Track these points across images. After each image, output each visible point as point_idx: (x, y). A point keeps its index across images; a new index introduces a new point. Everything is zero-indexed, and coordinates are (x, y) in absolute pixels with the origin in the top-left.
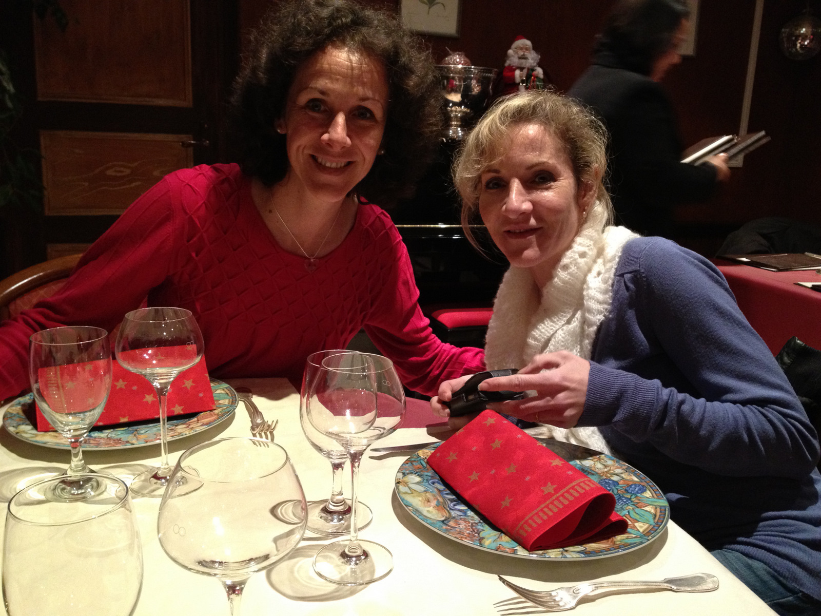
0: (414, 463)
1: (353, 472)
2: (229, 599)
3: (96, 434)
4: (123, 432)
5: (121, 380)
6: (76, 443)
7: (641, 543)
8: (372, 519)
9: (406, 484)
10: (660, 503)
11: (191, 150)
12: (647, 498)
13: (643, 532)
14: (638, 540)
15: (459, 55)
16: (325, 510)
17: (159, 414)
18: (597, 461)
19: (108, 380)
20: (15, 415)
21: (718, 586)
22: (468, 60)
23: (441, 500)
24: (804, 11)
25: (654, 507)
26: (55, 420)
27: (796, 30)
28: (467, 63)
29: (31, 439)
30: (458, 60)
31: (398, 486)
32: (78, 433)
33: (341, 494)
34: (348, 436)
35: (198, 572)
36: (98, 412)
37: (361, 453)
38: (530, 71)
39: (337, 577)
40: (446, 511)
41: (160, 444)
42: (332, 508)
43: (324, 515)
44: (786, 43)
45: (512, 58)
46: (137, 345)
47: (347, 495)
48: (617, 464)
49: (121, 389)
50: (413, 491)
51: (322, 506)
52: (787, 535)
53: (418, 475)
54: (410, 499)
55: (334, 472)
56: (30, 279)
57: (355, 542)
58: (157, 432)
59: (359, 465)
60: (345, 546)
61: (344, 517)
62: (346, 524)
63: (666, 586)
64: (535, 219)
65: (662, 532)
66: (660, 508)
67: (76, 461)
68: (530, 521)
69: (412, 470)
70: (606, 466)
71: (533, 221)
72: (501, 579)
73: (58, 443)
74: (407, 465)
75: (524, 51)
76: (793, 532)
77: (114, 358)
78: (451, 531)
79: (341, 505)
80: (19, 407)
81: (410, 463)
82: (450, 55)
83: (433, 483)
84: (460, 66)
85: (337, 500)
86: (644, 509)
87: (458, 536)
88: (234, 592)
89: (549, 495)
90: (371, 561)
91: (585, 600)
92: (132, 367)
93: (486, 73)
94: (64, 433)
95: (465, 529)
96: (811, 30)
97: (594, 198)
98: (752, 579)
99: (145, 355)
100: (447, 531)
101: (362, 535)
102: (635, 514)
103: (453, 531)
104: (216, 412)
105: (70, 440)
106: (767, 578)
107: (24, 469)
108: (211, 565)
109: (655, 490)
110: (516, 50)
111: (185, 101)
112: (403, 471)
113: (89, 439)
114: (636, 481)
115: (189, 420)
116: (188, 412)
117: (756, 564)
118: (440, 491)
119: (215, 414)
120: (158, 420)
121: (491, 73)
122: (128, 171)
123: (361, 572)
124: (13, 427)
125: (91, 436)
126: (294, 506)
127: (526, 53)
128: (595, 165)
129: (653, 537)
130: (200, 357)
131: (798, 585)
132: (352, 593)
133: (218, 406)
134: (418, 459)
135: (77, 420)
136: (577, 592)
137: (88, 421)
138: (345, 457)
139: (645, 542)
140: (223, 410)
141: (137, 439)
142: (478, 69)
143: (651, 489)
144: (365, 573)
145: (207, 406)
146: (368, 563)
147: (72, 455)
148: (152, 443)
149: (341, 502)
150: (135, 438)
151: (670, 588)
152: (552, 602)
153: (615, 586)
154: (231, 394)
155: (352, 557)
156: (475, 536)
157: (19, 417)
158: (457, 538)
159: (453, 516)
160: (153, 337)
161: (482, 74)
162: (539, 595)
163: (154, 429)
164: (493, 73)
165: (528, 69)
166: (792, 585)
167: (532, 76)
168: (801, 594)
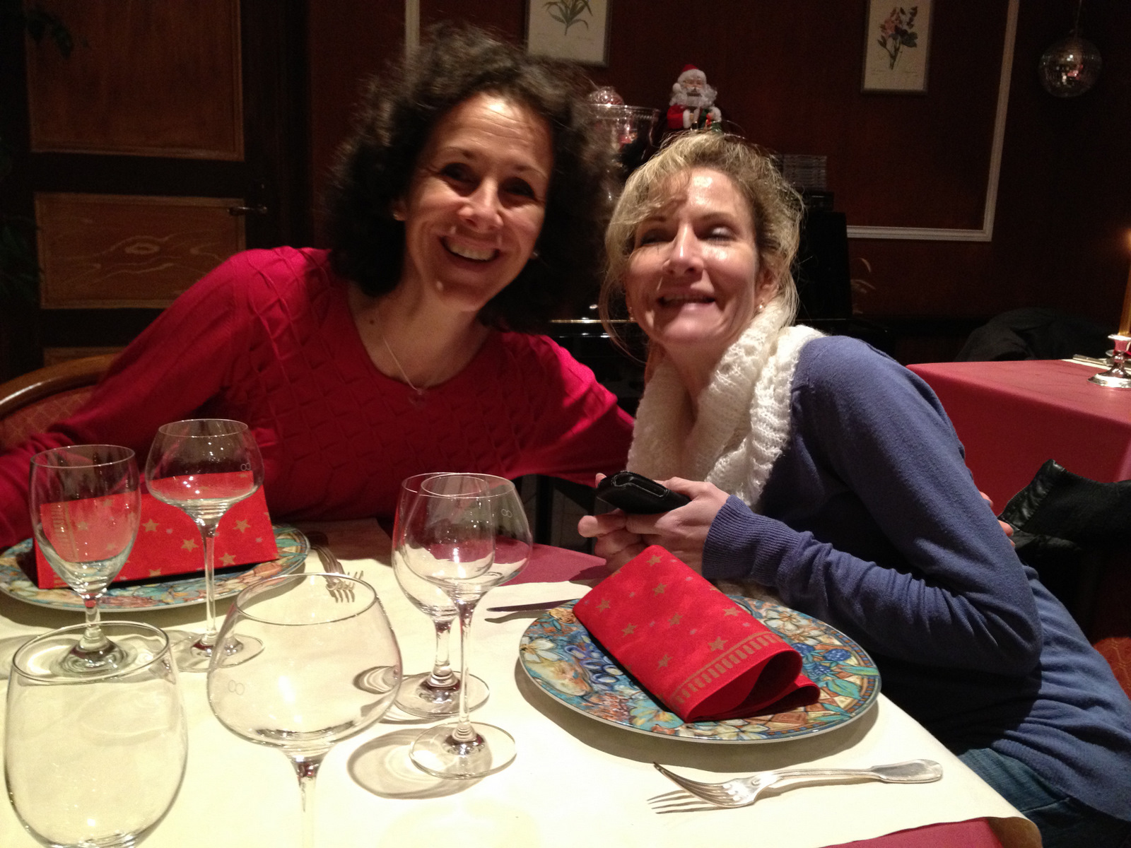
0: (545, 625)
1: (462, 632)
2: (300, 784)
3: (117, 592)
4: (153, 589)
5: (151, 521)
6: (91, 603)
7: (842, 721)
8: (488, 697)
9: (534, 651)
10: (867, 671)
11: (242, 220)
12: (852, 666)
13: (845, 708)
14: (837, 718)
15: (607, 90)
16: (426, 686)
17: (203, 566)
18: (787, 621)
19: (133, 521)
20: (7, 568)
21: (941, 775)
22: (619, 97)
23: (579, 670)
24: (1072, 31)
25: (860, 677)
26: (64, 569)
27: (1061, 57)
28: (619, 101)
29: (31, 598)
30: (606, 97)
31: (524, 654)
32: (94, 587)
33: (447, 663)
34: (456, 583)
35: (260, 742)
36: (120, 561)
37: (473, 605)
38: (704, 113)
39: (441, 767)
40: (587, 685)
41: (204, 604)
42: (434, 682)
43: (424, 692)
44: (1047, 75)
45: (680, 95)
46: (178, 469)
47: (455, 666)
48: (813, 625)
49: (150, 532)
50: (542, 660)
51: (421, 681)
53: (551, 640)
54: (538, 669)
55: (438, 635)
56: (23, 391)
57: (466, 723)
58: (201, 589)
59: (470, 622)
60: (453, 729)
61: (451, 694)
62: (454, 703)
63: (872, 775)
65: (870, 707)
66: (869, 679)
67: (93, 627)
68: (690, 685)
69: (543, 634)
70: (798, 627)
72: (659, 768)
73: (67, 603)
74: (535, 627)
75: (696, 84)
76: (1056, 717)
77: (144, 489)
78: (593, 708)
79: (449, 679)
80: (14, 558)
81: (539, 625)
82: (596, 90)
83: (570, 650)
84: (609, 105)
85: (442, 672)
86: (846, 679)
87: (601, 714)
88: (305, 774)
89: (718, 652)
90: (488, 749)
91: (766, 794)
92: (167, 498)
93: (644, 114)
94: (76, 587)
95: (611, 706)
96: (1081, 57)
98: (1004, 780)
99: (185, 483)
100: (587, 708)
101: (474, 716)
102: (835, 686)
103: (595, 709)
104: (280, 562)
105: (83, 597)
106: (1024, 779)
107: (19, 637)
108: (278, 735)
109: (862, 656)
110: (684, 83)
111: (235, 153)
112: (530, 635)
113: (108, 598)
114: (837, 646)
116: (240, 563)
117: (1009, 762)
118: (578, 660)
119: (278, 566)
120: (202, 574)
121: (651, 115)
122: (156, 249)
123: (474, 761)
124: (6, 582)
125: (110, 595)
126: (386, 673)
127: (697, 88)
129: (857, 714)
130: (257, 486)
131: (1064, 787)
132: (462, 788)
133: (282, 555)
134: (551, 620)
135: (92, 571)
136: (757, 783)
137: (107, 572)
138: (452, 612)
139: (846, 721)
140: (288, 560)
141: (174, 598)
142: (633, 110)
143: (857, 655)
144: (479, 762)
145: (268, 556)
146: (483, 750)
147: (87, 616)
148: (193, 602)
149: (448, 675)
150: (170, 596)
151: (878, 778)
152: (723, 796)
153: (806, 775)
154: (300, 539)
155: (462, 743)
156: (624, 715)
157: (14, 571)
158: (600, 717)
159: (596, 690)
160: (196, 459)
161: (638, 116)
162: (707, 787)
163: (197, 585)
164: (654, 115)
165: (701, 110)
166: (1057, 787)
167: (707, 118)
168: (1067, 799)
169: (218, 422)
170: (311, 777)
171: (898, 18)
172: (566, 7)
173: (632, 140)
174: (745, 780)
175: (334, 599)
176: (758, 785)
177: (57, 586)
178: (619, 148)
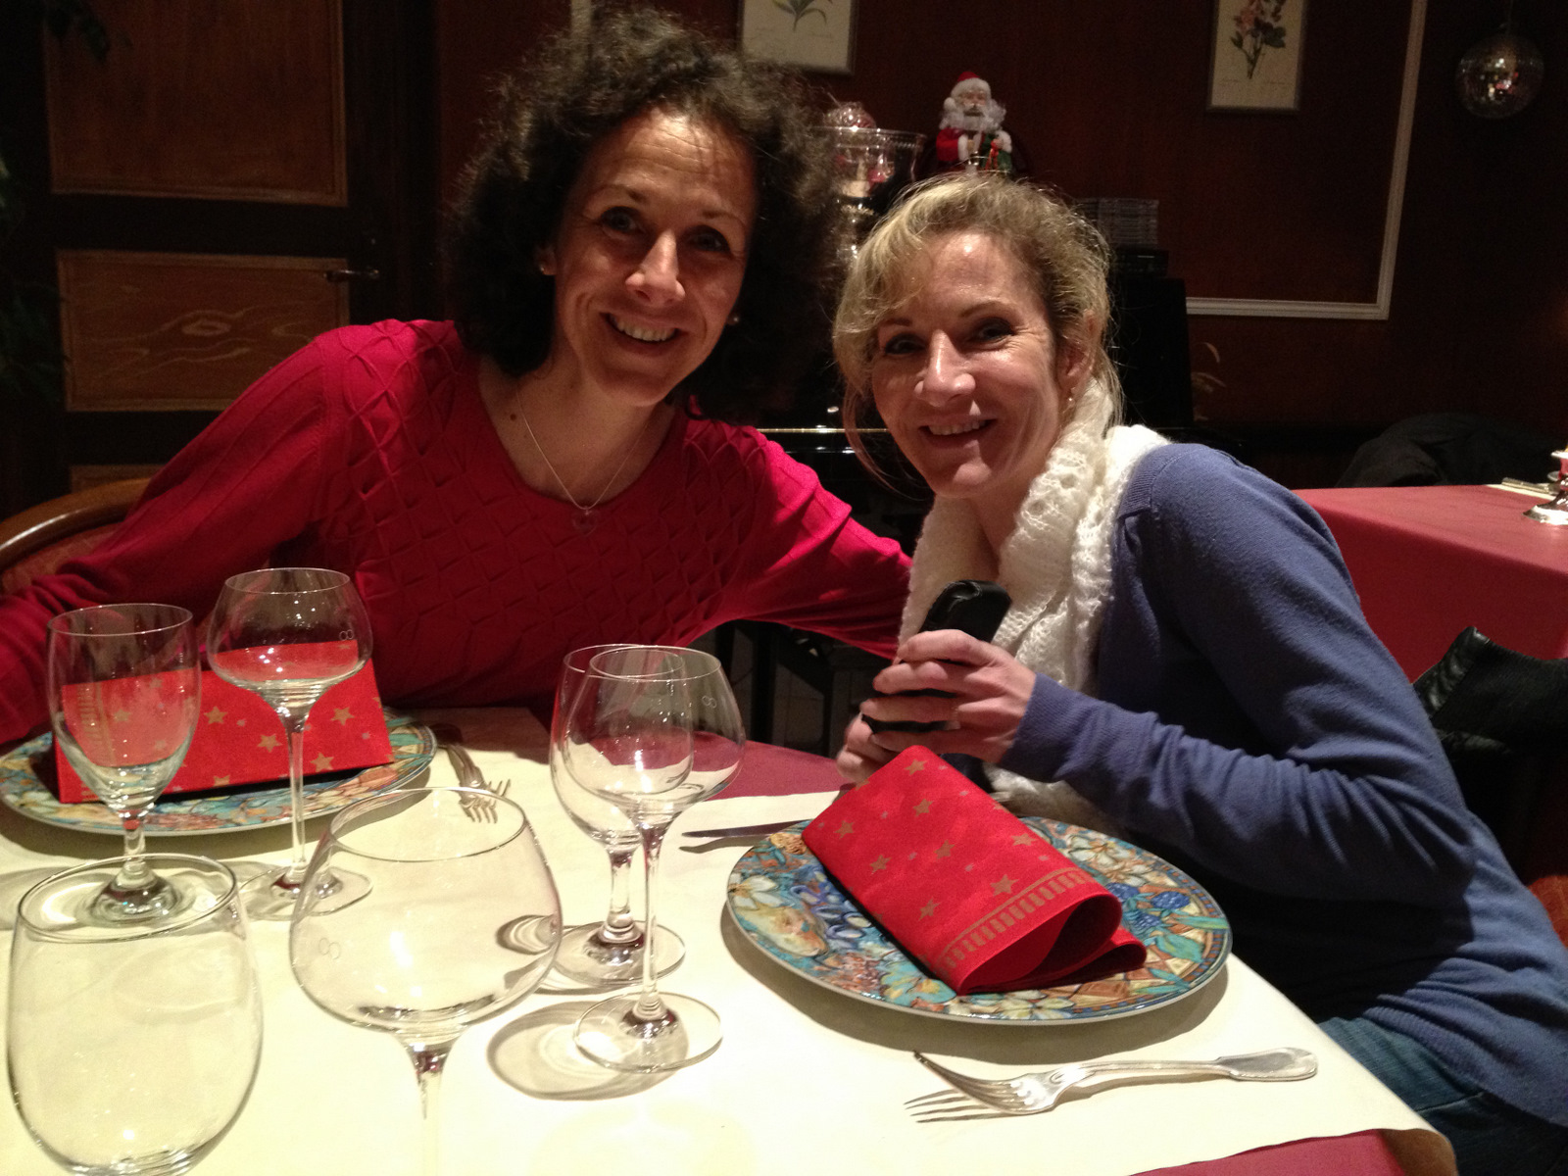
0: (763, 857)
1: (647, 867)
2: (419, 1082)
3: (168, 808)
4: (219, 804)
5: (216, 709)
6: (132, 823)
7: (1177, 994)
8: (683, 957)
9: (747, 893)
10: (1213, 923)
11: (344, 287)
12: (1191, 915)
13: (1182, 974)
14: (1170, 989)
15: (853, 108)
16: (598, 941)
17: (288, 771)
18: (1101, 851)
19: (191, 707)
20: (17, 774)
21: (1316, 1069)
22: (869, 118)
23: (811, 920)
24: (1502, 26)
25: (1203, 931)
27: (1487, 61)
28: (869, 122)
29: (50, 816)
30: (851, 118)
31: (733, 897)
32: (136, 801)
33: (626, 910)
34: (639, 799)
35: (363, 1025)
36: (172, 765)
37: (662, 830)
38: (987, 140)
39: (618, 1056)
40: (821, 940)
41: (288, 826)
42: (608, 936)
43: (595, 949)
44: (1468, 86)
45: (954, 114)
46: (251, 637)
47: (637, 914)
48: (1137, 857)
49: (215, 725)
50: (759, 906)
51: (591, 934)
53: (771, 878)
54: (752, 918)
55: (613, 871)
56: (41, 526)
57: (652, 996)
58: (285, 804)
59: (658, 853)
60: (634, 1002)
61: (632, 953)
62: (635, 965)
63: (1219, 1069)
64: (978, 403)
65: (1217, 973)
66: (1214, 934)
67: (133, 854)
68: (965, 943)
69: (759, 869)
70: (1116, 861)
71: (975, 409)
72: (917, 1055)
73: (99, 823)
74: (750, 860)
75: (976, 99)
76: (1467, 981)
77: (206, 667)
78: (829, 974)
79: (629, 931)
80: (25, 759)
81: (754, 856)
82: (836, 107)
83: (798, 891)
84: (854, 129)
85: (619, 922)
86: (1184, 934)
87: (840, 983)
88: (427, 1069)
89: (1005, 896)
90: (682, 1030)
91: (1070, 1095)
92: (238, 679)
93: (904, 141)
94: (111, 801)
96: (1515, 61)
97: (1088, 374)
99: (262, 657)
100: (821, 974)
101: (664, 984)
102: (1166, 944)
103: (832, 975)
104: (394, 767)
105: (121, 815)
106: (1419, 1065)
107: (33, 871)
108: (386, 1014)
109: (1207, 902)
110: (960, 98)
111: (337, 196)
112: (741, 870)
113: (156, 817)
114: (1172, 888)
115: (343, 783)
116: (341, 767)
118: (809, 906)
119: (392, 771)
120: (285, 783)
121: (913, 142)
122: (225, 328)
123: (663, 1048)
124: (15, 794)
125: (159, 812)
126: (541, 923)
127: (978, 105)
128: (1088, 312)
129: (1198, 983)
130: (363, 662)
131: (1476, 1078)
132: (646, 1085)
133: (398, 756)
134: (771, 849)
135: (133, 779)
136: (1057, 1080)
137: (155, 781)
138: (633, 840)
139: (1184, 993)
140: (406, 764)
141: (247, 816)
142: (889, 135)
143: (1198, 900)
144: (670, 1049)
145: (377, 757)
146: (676, 1032)
147: (126, 842)
148: (274, 823)
149: (627, 926)
150: (242, 813)
151: (1227, 1074)
152: (1011, 1098)
153: (1127, 1069)
154: (423, 735)
155: (646, 1022)
156: (872, 983)
157: (25, 778)
158: (839, 986)
159: (834, 948)
160: (277, 624)
161: (896, 143)
162: (988, 1086)
163: (280, 799)
164: (918, 142)
165: (984, 135)
166: (1468, 1078)
167: (991, 147)
168: (1480, 1094)
169: (308, 573)
170: (435, 1072)
171: (1259, 8)
173: (887, 177)
174: (1041, 1076)
175: (469, 819)
176: (1059, 1083)
177: (85, 800)
178: (868, 188)
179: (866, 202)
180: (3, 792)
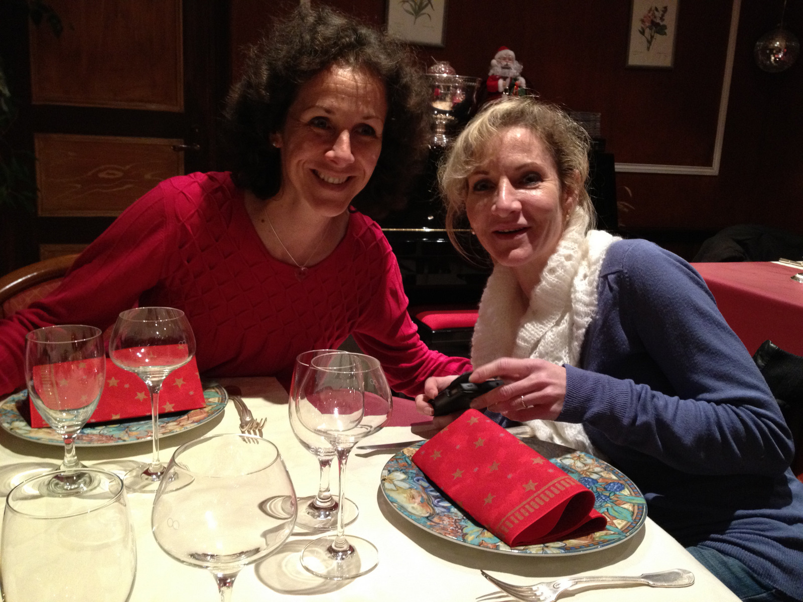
0: (400, 461)
1: (340, 469)
2: (220, 592)
3: (88, 431)
4: (114, 429)
5: (113, 378)
6: (69, 439)
7: (620, 539)
8: (358, 515)
9: (391, 481)
10: (637, 500)
11: (182, 154)
12: (625, 495)
13: (622, 528)
14: (616, 537)
15: (444, 64)
16: (313, 506)
17: (151, 411)
18: (577, 460)
19: (101, 378)
20: (9, 412)
21: (694, 581)
22: (452, 69)
23: (425, 496)
24: (779, 25)
25: (632, 505)
26: (49, 416)
27: (771, 43)
28: (452, 72)
29: (26, 435)
30: (443, 69)
31: (384, 483)
32: (71, 429)
33: (328, 490)
34: (336, 434)
35: (190, 564)
36: (91, 409)
37: (348, 451)
38: (513, 81)
39: (323, 571)
40: (430, 508)
41: (152, 441)
42: (319, 504)
43: (311, 511)
44: (760, 56)
45: (496, 68)
46: (131, 343)
47: (334, 492)
48: (596, 463)
49: (114, 387)
50: (398, 488)
51: (309, 502)
52: (762, 533)
53: (404, 473)
54: (394, 495)
55: (321, 469)
56: (24, 278)
57: (342, 537)
58: (149, 429)
59: (346, 462)
60: (332, 541)
61: (331, 513)
62: (333, 519)
63: (643, 581)
64: (525, 217)
65: (640, 528)
66: (638, 506)
67: (69, 457)
68: (512, 518)
69: (397, 468)
70: (585, 465)
71: (522, 220)
72: (483, 573)
74: (392, 463)
75: (507, 60)
76: (768, 530)
77: (108, 356)
78: (435, 527)
79: (328, 501)
80: (13, 404)
81: (395, 461)
82: (436, 64)
83: (418, 480)
84: (445, 75)
85: (324, 496)
86: (622, 506)
87: (442, 532)
88: (225, 584)
89: (530, 493)
90: (358, 556)
91: (565, 594)
92: (125, 365)
93: (471, 82)
94: (58, 429)
95: (449, 525)
96: (784, 43)
97: (575, 203)
98: (728, 576)
99: (138, 354)
100: (431, 527)
101: (348, 530)
102: (614, 512)
103: (437, 527)
104: (206, 409)
105: (63, 437)
106: (742, 575)
107: (18, 464)
108: (203, 558)
109: (634, 488)
110: (499, 60)
111: (178, 107)
112: (389, 468)
113: (82, 436)
114: (616, 480)
115: (179, 418)
116: (178, 410)
117: (731, 561)
118: (424, 488)
119: (205, 412)
120: (150, 418)
121: (475, 82)
122: (120, 174)
123: (348, 566)
124: (8, 423)
125: (83, 433)
126: (284, 501)
127: (509, 63)
128: (578, 170)
129: (631, 534)
130: (191, 356)
131: (772, 582)
132: (338, 587)
133: (208, 404)
134: (404, 457)
135: (70, 417)
136: (557, 587)
137: (81, 418)
138: (332, 454)
139: (623, 539)
140: (213, 408)
141: (129, 436)
142: (463, 78)
143: (629, 487)
144: (351, 567)
145: (197, 404)
146: (354, 557)
147: (66, 451)
148: (143, 440)
149: (328, 499)
150: (127, 434)
151: (647, 583)
152: (533, 596)
153: (593, 581)
154: (221, 392)
155: (338, 552)
156: (458, 532)
157: (14, 414)
158: (441, 534)
159: (437, 512)
160: (146, 336)
161: (466, 83)
162: (520, 589)
163: (146, 426)
164: (477, 82)
165: (511, 79)
166: (767, 582)
167: (515, 85)
168: (774, 590)
170: (229, 587)
171: (654, 14)
172: (416, 4)
173: (461, 100)
174: (548, 584)
175: (245, 442)
176: (558, 588)
177: (45, 426)
178: (452, 105)
179: (450, 113)
180: (1, 422)
